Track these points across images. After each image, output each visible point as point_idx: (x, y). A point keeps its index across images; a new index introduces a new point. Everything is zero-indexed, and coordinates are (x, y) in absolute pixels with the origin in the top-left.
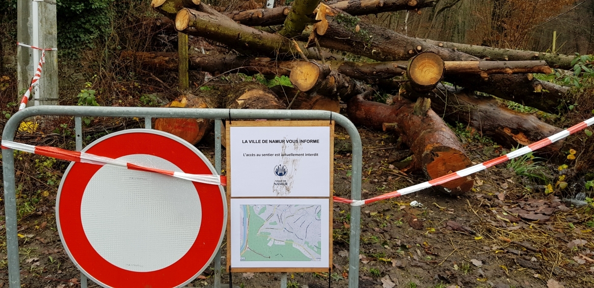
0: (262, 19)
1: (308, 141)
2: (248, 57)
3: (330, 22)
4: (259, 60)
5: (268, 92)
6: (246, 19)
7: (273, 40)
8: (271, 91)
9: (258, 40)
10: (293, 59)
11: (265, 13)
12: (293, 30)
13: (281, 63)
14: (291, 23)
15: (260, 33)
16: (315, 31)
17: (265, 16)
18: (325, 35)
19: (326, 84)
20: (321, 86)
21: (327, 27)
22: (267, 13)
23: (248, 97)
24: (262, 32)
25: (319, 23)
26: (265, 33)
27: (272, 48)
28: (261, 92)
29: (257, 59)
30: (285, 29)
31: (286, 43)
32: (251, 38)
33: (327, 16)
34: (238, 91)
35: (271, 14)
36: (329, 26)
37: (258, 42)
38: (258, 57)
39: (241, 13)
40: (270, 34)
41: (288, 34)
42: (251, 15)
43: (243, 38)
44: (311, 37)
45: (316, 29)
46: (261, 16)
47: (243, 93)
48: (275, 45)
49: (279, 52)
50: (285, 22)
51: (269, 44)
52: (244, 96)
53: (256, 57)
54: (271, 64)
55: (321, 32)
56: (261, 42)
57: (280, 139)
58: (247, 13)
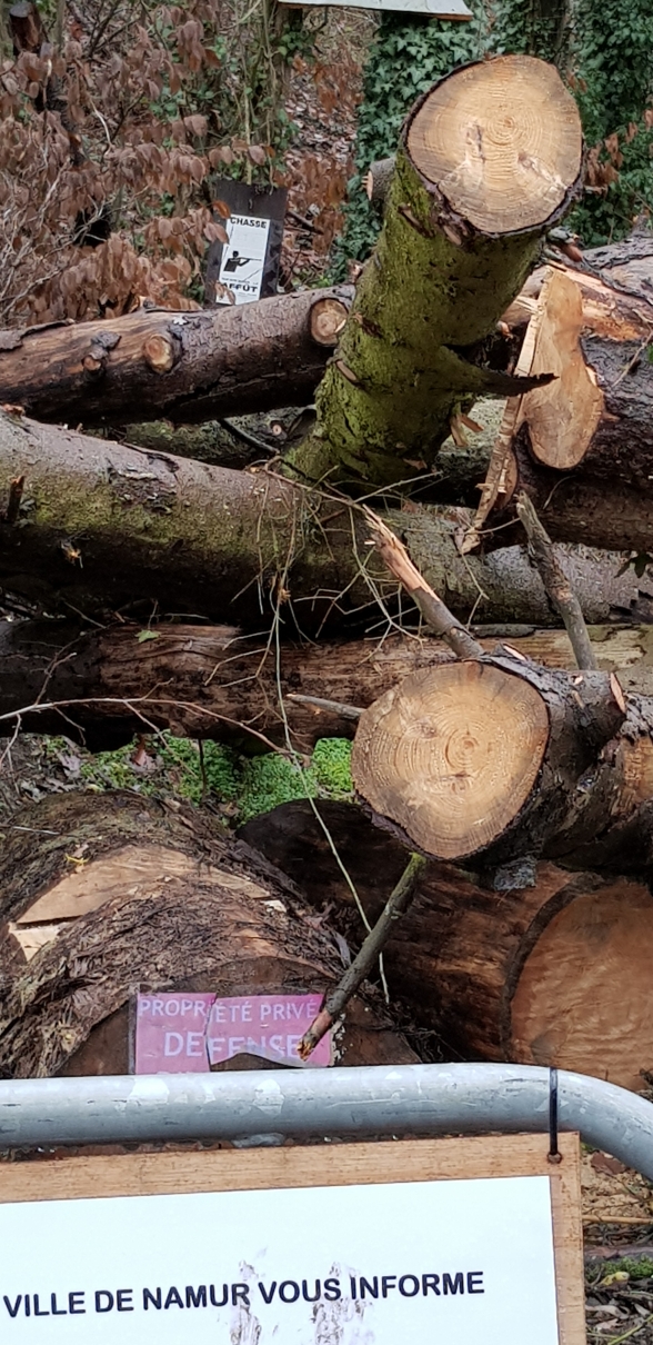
0: (175, 375)
1: (409, 1286)
2: (87, 626)
3: (616, 379)
4: (164, 647)
5: (228, 863)
6: (64, 386)
7: (245, 514)
8: (243, 849)
9: (148, 518)
10: (379, 632)
11: (189, 339)
12: (378, 440)
13: (306, 656)
14: (357, 396)
15: (158, 470)
16: (521, 441)
17: (189, 359)
18: (587, 463)
19: (602, 796)
20: (563, 817)
21: (596, 411)
22: (202, 334)
23: (91, 903)
24: (172, 466)
25: (539, 394)
26: (190, 468)
27: (241, 568)
28: (177, 864)
29: (146, 634)
30: (325, 438)
31: (331, 530)
32: (97, 511)
33: (589, 341)
34: (22, 862)
35: (231, 344)
36: (608, 407)
37: (146, 530)
38: (155, 624)
39: (33, 343)
40: (222, 473)
41: (347, 470)
42: (98, 352)
43: (44, 514)
44: (496, 485)
45: (525, 425)
46: (162, 360)
47: (55, 880)
48: (261, 544)
49: (294, 588)
50: (319, 392)
51: (221, 539)
52: (61, 899)
53: (143, 623)
54: (242, 667)
55: (562, 448)
56: (170, 531)
57: (219, 1276)
58: (73, 343)
